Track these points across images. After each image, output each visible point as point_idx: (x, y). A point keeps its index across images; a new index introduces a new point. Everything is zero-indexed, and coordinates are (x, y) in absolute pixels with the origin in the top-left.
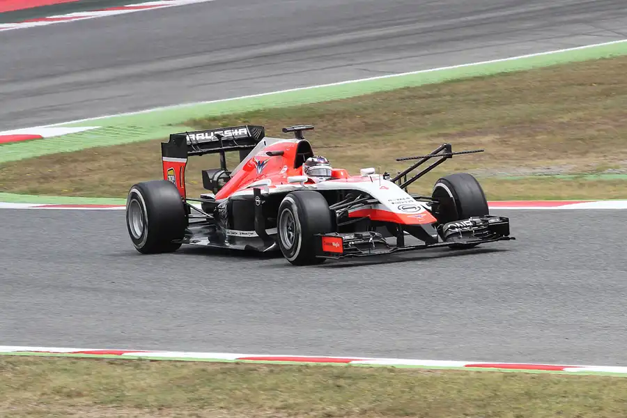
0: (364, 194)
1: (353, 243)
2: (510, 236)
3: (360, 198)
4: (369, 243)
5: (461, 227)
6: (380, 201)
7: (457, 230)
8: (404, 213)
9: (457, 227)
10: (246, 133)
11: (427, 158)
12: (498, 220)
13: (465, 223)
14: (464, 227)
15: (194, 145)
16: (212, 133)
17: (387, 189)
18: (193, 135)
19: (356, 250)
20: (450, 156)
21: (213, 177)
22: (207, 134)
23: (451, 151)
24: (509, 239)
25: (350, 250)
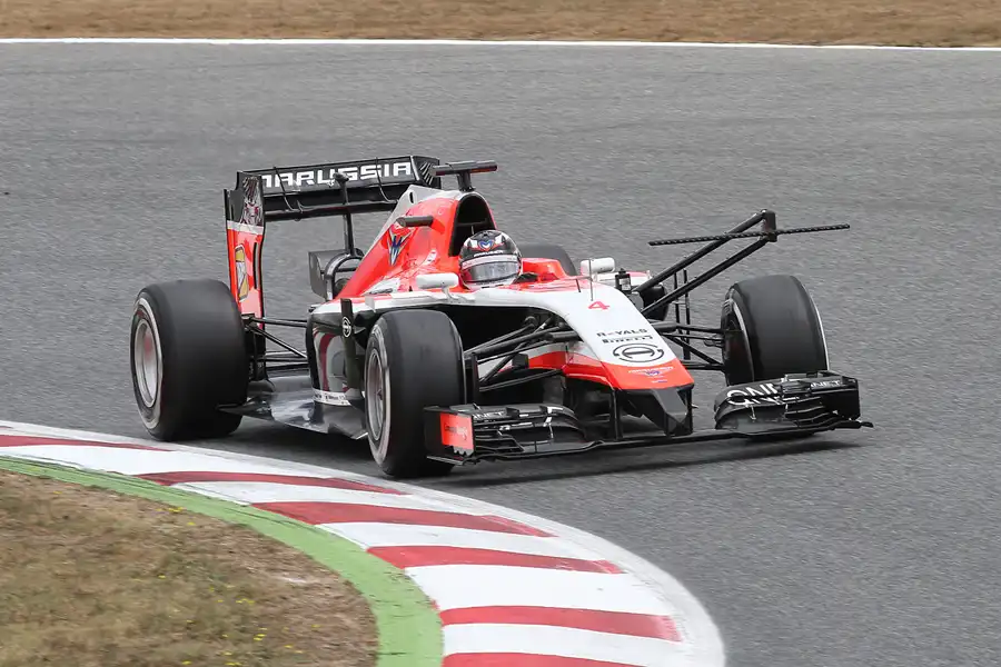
0: (554, 319)
1: (508, 428)
2: (859, 420)
3: (545, 328)
4: (542, 427)
5: (757, 397)
6: (582, 335)
7: (747, 403)
8: (625, 364)
9: (750, 398)
10: (408, 172)
11: (722, 241)
12: (837, 383)
13: (768, 387)
14: (766, 396)
15: (287, 197)
16: (332, 172)
17: (605, 307)
18: (290, 175)
19: (512, 443)
20: (774, 239)
21: (327, 268)
22: (320, 173)
23: (775, 228)
24: (858, 426)
25: (500, 443)
